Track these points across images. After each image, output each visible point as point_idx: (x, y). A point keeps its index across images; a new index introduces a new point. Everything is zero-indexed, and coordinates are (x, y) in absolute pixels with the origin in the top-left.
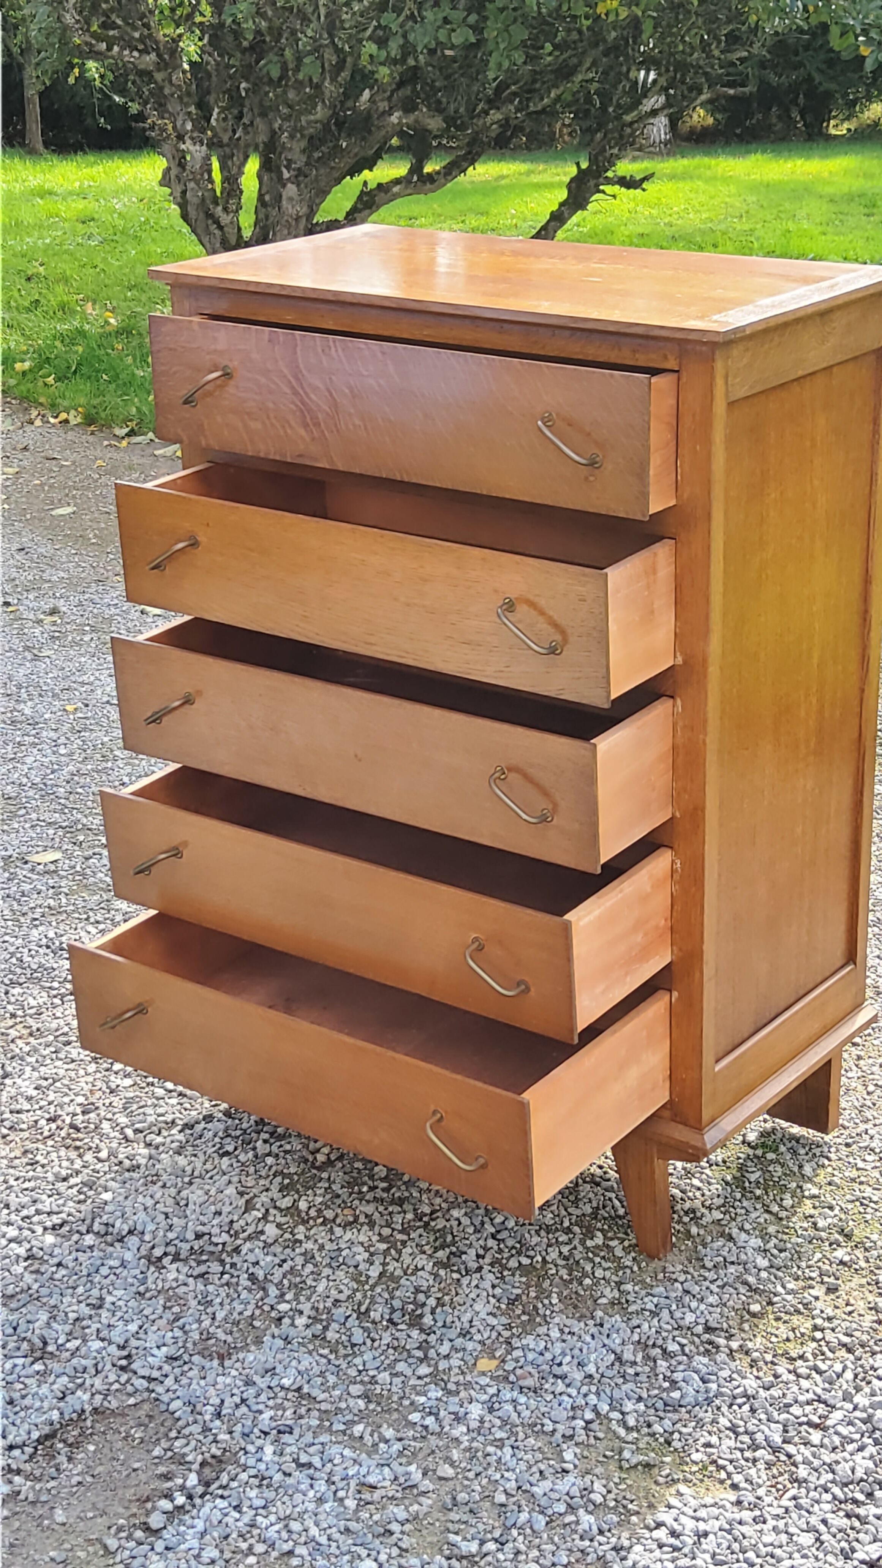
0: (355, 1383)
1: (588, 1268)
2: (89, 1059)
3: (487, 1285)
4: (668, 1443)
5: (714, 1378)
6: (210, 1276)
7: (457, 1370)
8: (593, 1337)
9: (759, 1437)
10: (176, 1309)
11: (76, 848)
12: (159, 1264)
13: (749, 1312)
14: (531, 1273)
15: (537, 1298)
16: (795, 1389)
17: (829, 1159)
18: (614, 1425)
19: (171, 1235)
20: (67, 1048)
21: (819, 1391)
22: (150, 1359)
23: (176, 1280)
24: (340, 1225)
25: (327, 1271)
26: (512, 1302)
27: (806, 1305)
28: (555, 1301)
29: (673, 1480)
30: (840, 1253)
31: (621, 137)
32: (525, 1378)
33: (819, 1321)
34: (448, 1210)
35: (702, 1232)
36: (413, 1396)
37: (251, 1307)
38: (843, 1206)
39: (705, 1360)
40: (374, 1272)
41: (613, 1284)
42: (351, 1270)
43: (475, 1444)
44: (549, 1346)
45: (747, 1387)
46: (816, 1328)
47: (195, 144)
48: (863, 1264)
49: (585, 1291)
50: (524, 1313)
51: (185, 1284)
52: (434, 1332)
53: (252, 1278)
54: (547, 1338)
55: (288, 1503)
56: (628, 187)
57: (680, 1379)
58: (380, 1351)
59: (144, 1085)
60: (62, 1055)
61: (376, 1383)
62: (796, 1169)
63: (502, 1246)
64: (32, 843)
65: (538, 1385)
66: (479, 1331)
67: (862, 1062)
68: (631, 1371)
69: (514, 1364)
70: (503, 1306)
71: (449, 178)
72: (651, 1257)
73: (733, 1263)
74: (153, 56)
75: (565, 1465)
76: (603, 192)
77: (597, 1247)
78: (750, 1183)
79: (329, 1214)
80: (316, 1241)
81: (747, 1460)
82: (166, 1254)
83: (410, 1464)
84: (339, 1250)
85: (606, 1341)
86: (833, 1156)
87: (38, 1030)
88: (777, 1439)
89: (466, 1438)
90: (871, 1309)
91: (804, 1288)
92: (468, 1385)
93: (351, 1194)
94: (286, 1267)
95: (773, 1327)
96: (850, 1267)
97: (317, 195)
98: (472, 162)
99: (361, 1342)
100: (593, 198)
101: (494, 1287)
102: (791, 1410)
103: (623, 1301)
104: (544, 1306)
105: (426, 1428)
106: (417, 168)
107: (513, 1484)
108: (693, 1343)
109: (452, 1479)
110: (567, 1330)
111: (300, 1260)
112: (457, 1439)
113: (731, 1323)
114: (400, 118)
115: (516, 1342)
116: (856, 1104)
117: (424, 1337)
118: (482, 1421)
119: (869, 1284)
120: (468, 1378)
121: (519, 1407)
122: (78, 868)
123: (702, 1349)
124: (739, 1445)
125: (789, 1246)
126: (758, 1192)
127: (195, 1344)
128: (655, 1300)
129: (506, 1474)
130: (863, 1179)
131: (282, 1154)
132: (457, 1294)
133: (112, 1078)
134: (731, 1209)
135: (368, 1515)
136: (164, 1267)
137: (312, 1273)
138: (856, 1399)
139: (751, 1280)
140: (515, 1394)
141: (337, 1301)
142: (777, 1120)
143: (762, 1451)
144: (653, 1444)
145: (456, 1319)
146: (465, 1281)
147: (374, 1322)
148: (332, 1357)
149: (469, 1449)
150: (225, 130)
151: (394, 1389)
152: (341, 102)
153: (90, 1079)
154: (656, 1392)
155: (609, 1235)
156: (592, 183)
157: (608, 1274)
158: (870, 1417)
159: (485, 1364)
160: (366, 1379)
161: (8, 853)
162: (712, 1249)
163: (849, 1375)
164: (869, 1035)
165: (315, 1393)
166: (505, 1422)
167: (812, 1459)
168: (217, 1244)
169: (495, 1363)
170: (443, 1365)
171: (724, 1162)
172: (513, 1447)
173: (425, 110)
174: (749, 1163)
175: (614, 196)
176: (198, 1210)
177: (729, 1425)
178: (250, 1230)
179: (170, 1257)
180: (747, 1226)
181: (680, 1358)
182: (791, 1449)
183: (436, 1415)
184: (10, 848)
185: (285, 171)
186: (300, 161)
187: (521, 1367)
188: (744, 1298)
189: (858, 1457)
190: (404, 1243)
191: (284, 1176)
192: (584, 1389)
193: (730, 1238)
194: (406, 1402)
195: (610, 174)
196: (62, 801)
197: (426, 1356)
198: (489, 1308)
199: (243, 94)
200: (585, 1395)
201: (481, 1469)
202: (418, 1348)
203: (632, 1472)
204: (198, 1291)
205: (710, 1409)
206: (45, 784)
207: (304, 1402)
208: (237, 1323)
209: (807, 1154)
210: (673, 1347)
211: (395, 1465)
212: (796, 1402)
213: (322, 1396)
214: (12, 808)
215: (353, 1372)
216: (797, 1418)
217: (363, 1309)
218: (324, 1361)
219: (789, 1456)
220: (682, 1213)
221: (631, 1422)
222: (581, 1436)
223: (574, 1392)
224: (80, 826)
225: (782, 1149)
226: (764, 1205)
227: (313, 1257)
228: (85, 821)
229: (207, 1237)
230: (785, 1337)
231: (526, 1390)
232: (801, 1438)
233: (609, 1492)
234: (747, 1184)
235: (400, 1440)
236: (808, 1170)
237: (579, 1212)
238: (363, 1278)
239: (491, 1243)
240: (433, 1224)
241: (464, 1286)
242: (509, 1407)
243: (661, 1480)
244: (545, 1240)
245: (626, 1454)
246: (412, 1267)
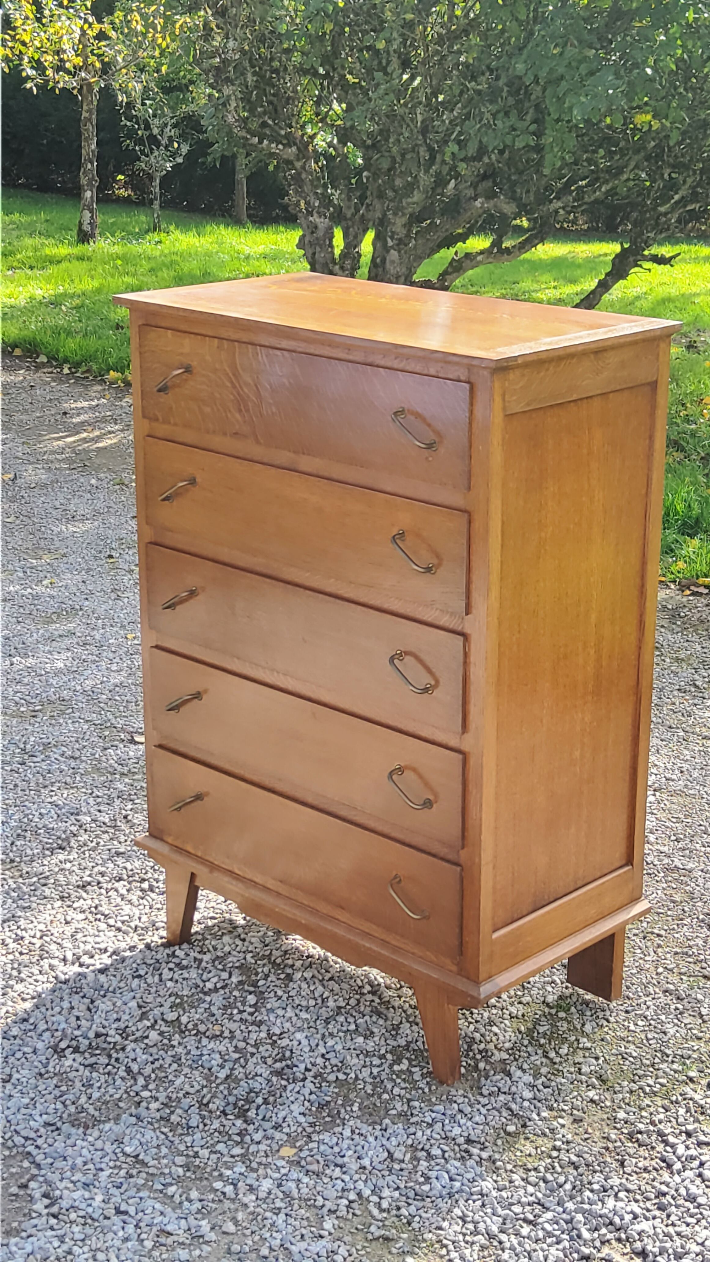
0: (182, 1155)
1: (389, 1086)
2: (58, 897)
3: (306, 1091)
4: (409, 1223)
5: (460, 1178)
6: (97, 1066)
7: (263, 1154)
8: (376, 1138)
9: (481, 1226)
10: (64, 1088)
11: (101, 740)
12: (62, 1054)
13: (505, 1131)
14: (343, 1085)
15: (342, 1105)
16: (522, 1192)
17: (608, 1021)
18: (371, 1207)
19: (77, 1033)
20: (43, 888)
21: (540, 1195)
22: (32, 1123)
23: (71, 1067)
24: (208, 1037)
25: (186, 1070)
26: (321, 1107)
27: (552, 1131)
28: (355, 1108)
29: (403, 1252)
30: (592, 1094)
31: (657, 224)
32: (311, 1164)
33: (558, 1143)
34: (293, 1033)
35: (488, 1067)
36: (222, 1170)
37: (121, 1092)
38: (607, 1058)
39: (457, 1164)
40: (222, 1075)
41: (405, 1100)
42: (206, 1071)
43: (258, 1210)
44: (340, 1142)
45: (484, 1187)
46: (554, 1148)
47: (320, 217)
48: (608, 1103)
49: (381, 1103)
50: (329, 1116)
51: (77, 1071)
52: (254, 1124)
53: (129, 1070)
54: (340, 1136)
55: (101, 1239)
56: (659, 264)
57: (434, 1176)
58: (208, 1133)
59: (93, 920)
60: (38, 893)
61: (198, 1157)
62: (579, 1027)
63: (327, 1064)
64: (69, 735)
65: (321, 1170)
66: (289, 1126)
67: (660, 950)
68: (397, 1166)
69: (308, 1153)
70: (314, 1109)
71: (523, 251)
72: (442, 1083)
73: (505, 1093)
74: (294, 149)
75: (322, 1232)
76: (641, 266)
77: (401, 1071)
78: (538, 1033)
79: (202, 1028)
80: (186, 1047)
81: (467, 1242)
82: (69, 1047)
83: (203, 1219)
84: (202, 1055)
85: (385, 1142)
86: (612, 1019)
87: (27, 873)
88: (495, 1229)
89: (253, 1204)
90: (604, 1138)
91: (556, 1118)
92: (266, 1166)
93: (223, 1014)
94: (157, 1064)
95: (521, 1144)
96: (597, 1105)
97: (414, 260)
98: (542, 241)
99: (195, 1125)
100: (632, 271)
101: (311, 1093)
102: (513, 1208)
103: (409, 1113)
104: (346, 1111)
105: (224, 1194)
106: (496, 244)
107: (278, 1242)
108: (453, 1150)
109: (232, 1234)
110: (357, 1131)
111: (169, 1060)
112: (246, 1204)
113: (488, 1138)
114: (482, 204)
115: (315, 1137)
116: (644, 981)
117: (245, 1126)
118: (269, 1193)
119: (608, 1119)
120: (270, 1160)
121: (301, 1185)
122: (97, 756)
123: (458, 1155)
124: (464, 1230)
125: (553, 1084)
126: (542, 1041)
127: (69, 1115)
128: (434, 1115)
129: (274, 1234)
130: (630, 1038)
131: (181, 980)
132: (281, 1096)
133: (70, 913)
134: (517, 1052)
135: (158, 1254)
136: (65, 1056)
137: (176, 1070)
138: (566, 1205)
139: (513, 1106)
140: (301, 1175)
141: (188, 1093)
142: (576, 988)
143: (480, 1237)
144: (397, 1223)
145: (274, 1115)
146: (290, 1087)
147: (210, 1112)
148: (170, 1134)
149: (253, 1213)
150: (349, 208)
151: (210, 1163)
152: (432, 188)
153: (54, 912)
154: (412, 1184)
155: (414, 1063)
156: (631, 259)
157: (403, 1092)
158: (572, 1219)
159: (287, 1152)
160: (191, 1153)
161: (48, 741)
162: (491, 1081)
163: (568, 1186)
164: (674, 929)
165: (147, 1159)
166: (287, 1195)
167: (517, 1246)
168: (110, 1043)
169: (295, 1150)
170: (254, 1148)
171: (523, 1015)
172: (286, 1215)
173: (502, 197)
174: (543, 1019)
175: (649, 270)
176: (103, 1015)
177: (460, 1214)
178: (138, 1034)
179: (71, 1049)
180: (525, 1066)
181: (438, 1161)
182: (503, 1237)
183: (235, 1185)
184: (51, 737)
185: (389, 240)
186: (401, 232)
187: (312, 1156)
188: (504, 1120)
189: (553, 1250)
190: (253, 1054)
191: (177, 996)
192: (356, 1177)
193: (509, 1075)
194: (216, 1174)
195: (646, 253)
196: (102, 705)
197: (242, 1140)
198: (302, 1109)
199: (365, 181)
200: (356, 1181)
201: (257, 1229)
202: (237, 1134)
203: (374, 1243)
204: (84, 1076)
205: (449, 1201)
206: (93, 692)
207: (137, 1166)
208: (106, 1103)
209: (592, 1016)
210: (436, 1152)
211: (191, 1219)
212: (519, 1202)
213: (152, 1163)
214: (63, 708)
215: (182, 1147)
216: (516, 1214)
217: (205, 1101)
218: (163, 1137)
219: (501, 1243)
220: (477, 1051)
221: (385, 1205)
222: (343, 1212)
223: (346, 1178)
224: (109, 724)
225: (573, 1009)
226: (544, 1051)
227: (180, 1059)
228: (113, 721)
229: (103, 1038)
230: (528, 1152)
231: (311, 1173)
232: (515, 1230)
233: (350, 1255)
234: (535, 1034)
235: (201, 1201)
236: (588, 1028)
237: (395, 1043)
238: (213, 1078)
239: (320, 1061)
240: (279, 1042)
241: (288, 1092)
242: (292, 1185)
243: (394, 1251)
244: (362, 1062)
245: (373, 1229)
246: (253, 1073)
